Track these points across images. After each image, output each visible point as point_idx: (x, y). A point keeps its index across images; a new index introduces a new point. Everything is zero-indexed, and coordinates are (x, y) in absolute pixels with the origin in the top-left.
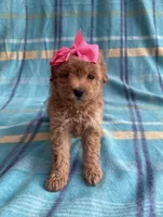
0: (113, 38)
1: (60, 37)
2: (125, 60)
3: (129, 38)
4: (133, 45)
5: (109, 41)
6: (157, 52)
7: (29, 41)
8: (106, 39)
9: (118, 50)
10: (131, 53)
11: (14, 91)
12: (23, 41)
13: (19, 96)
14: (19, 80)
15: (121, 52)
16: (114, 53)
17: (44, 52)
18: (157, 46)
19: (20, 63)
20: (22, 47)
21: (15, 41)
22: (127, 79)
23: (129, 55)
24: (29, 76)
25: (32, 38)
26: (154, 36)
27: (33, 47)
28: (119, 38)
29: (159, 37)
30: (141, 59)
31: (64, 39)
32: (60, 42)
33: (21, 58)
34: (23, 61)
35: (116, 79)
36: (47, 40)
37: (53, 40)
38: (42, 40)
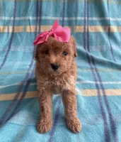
0: (79, 18)
1: (40, 16)
2: (87, 34)
3: (90, 19)
4: (93, 23)
5: (76, 21)
6: (109, 29)
7: (17, 19)
8: (74, 19)
9: (82, 27)
10: (91, 30)
11: (6, 56)
12: (12, 18)
13: (10, 60)
14: (10, 48)
15: (85, 29)
16: (80, 29)
17: (28, 27)
18: (110, 25)
19: (10, 35)
20: (12, 23)
21: (7, 18)
22: (88, 48)
23: (90, 31)
24: (17, 44)
25: (19, 16)
26: (108, 18)
27: (20, 23)
28: (83, 18)
29: (111, 19)
30: (98, 34)
31: (43, 18)
32: (40, 20)
33: (11, 31)
34: (13, 33)
35: (81, 48)
36: (31, 18)
37: (35, 18)
38: (27, 18)
